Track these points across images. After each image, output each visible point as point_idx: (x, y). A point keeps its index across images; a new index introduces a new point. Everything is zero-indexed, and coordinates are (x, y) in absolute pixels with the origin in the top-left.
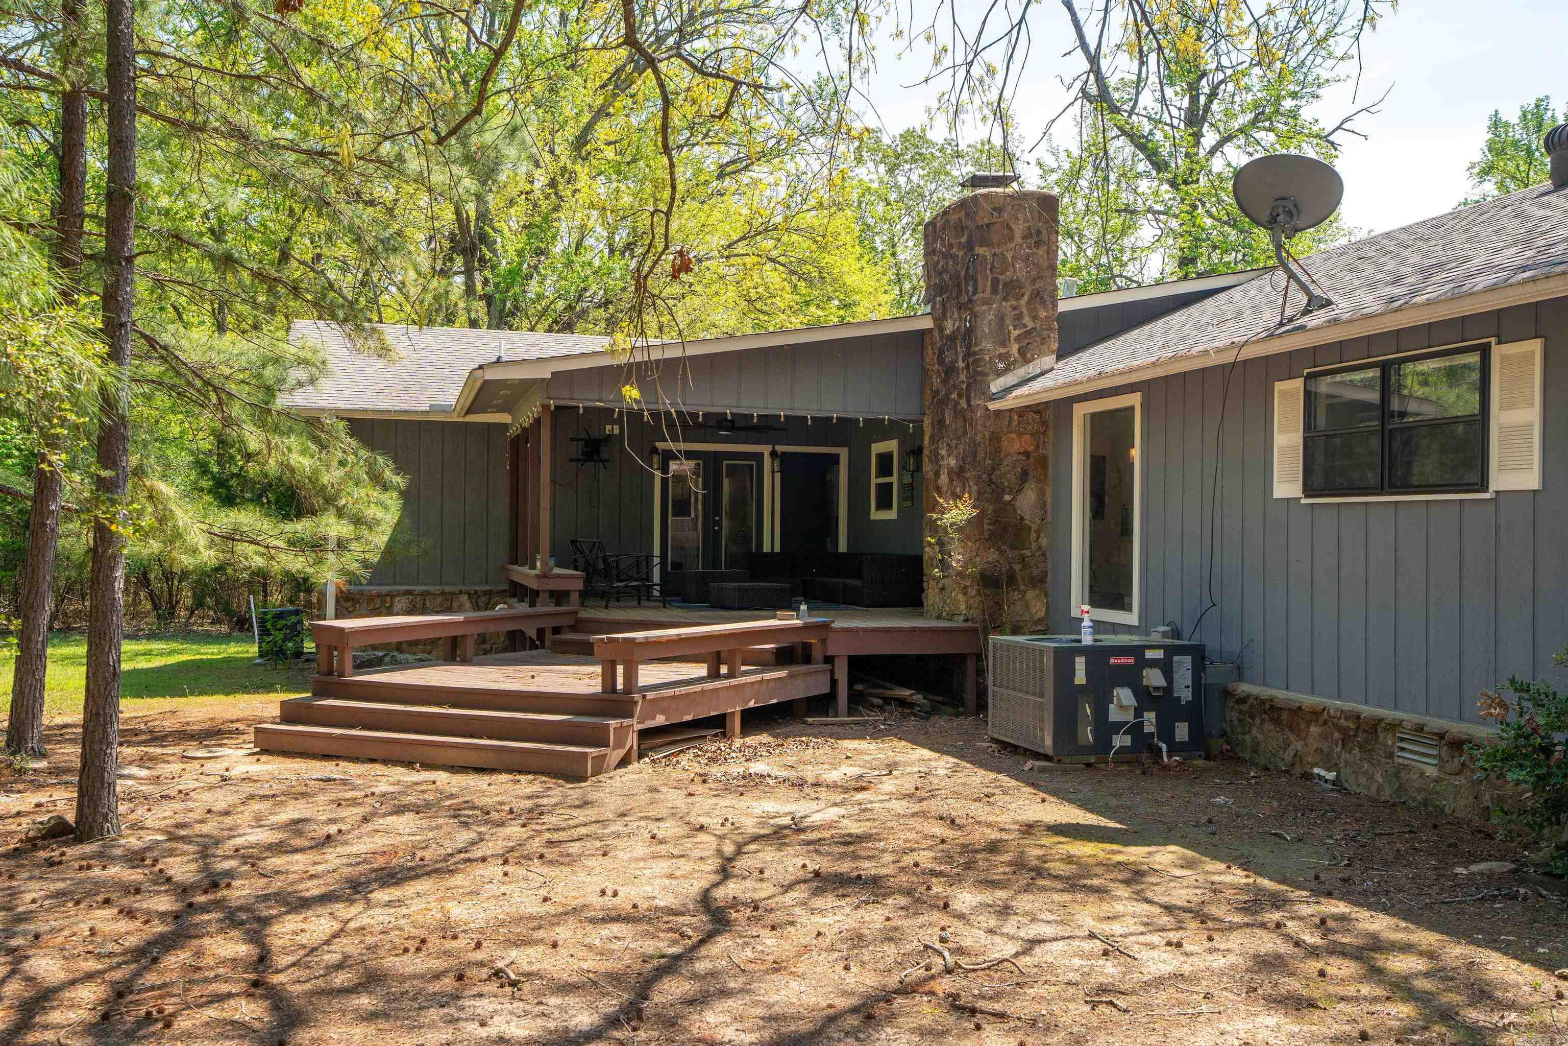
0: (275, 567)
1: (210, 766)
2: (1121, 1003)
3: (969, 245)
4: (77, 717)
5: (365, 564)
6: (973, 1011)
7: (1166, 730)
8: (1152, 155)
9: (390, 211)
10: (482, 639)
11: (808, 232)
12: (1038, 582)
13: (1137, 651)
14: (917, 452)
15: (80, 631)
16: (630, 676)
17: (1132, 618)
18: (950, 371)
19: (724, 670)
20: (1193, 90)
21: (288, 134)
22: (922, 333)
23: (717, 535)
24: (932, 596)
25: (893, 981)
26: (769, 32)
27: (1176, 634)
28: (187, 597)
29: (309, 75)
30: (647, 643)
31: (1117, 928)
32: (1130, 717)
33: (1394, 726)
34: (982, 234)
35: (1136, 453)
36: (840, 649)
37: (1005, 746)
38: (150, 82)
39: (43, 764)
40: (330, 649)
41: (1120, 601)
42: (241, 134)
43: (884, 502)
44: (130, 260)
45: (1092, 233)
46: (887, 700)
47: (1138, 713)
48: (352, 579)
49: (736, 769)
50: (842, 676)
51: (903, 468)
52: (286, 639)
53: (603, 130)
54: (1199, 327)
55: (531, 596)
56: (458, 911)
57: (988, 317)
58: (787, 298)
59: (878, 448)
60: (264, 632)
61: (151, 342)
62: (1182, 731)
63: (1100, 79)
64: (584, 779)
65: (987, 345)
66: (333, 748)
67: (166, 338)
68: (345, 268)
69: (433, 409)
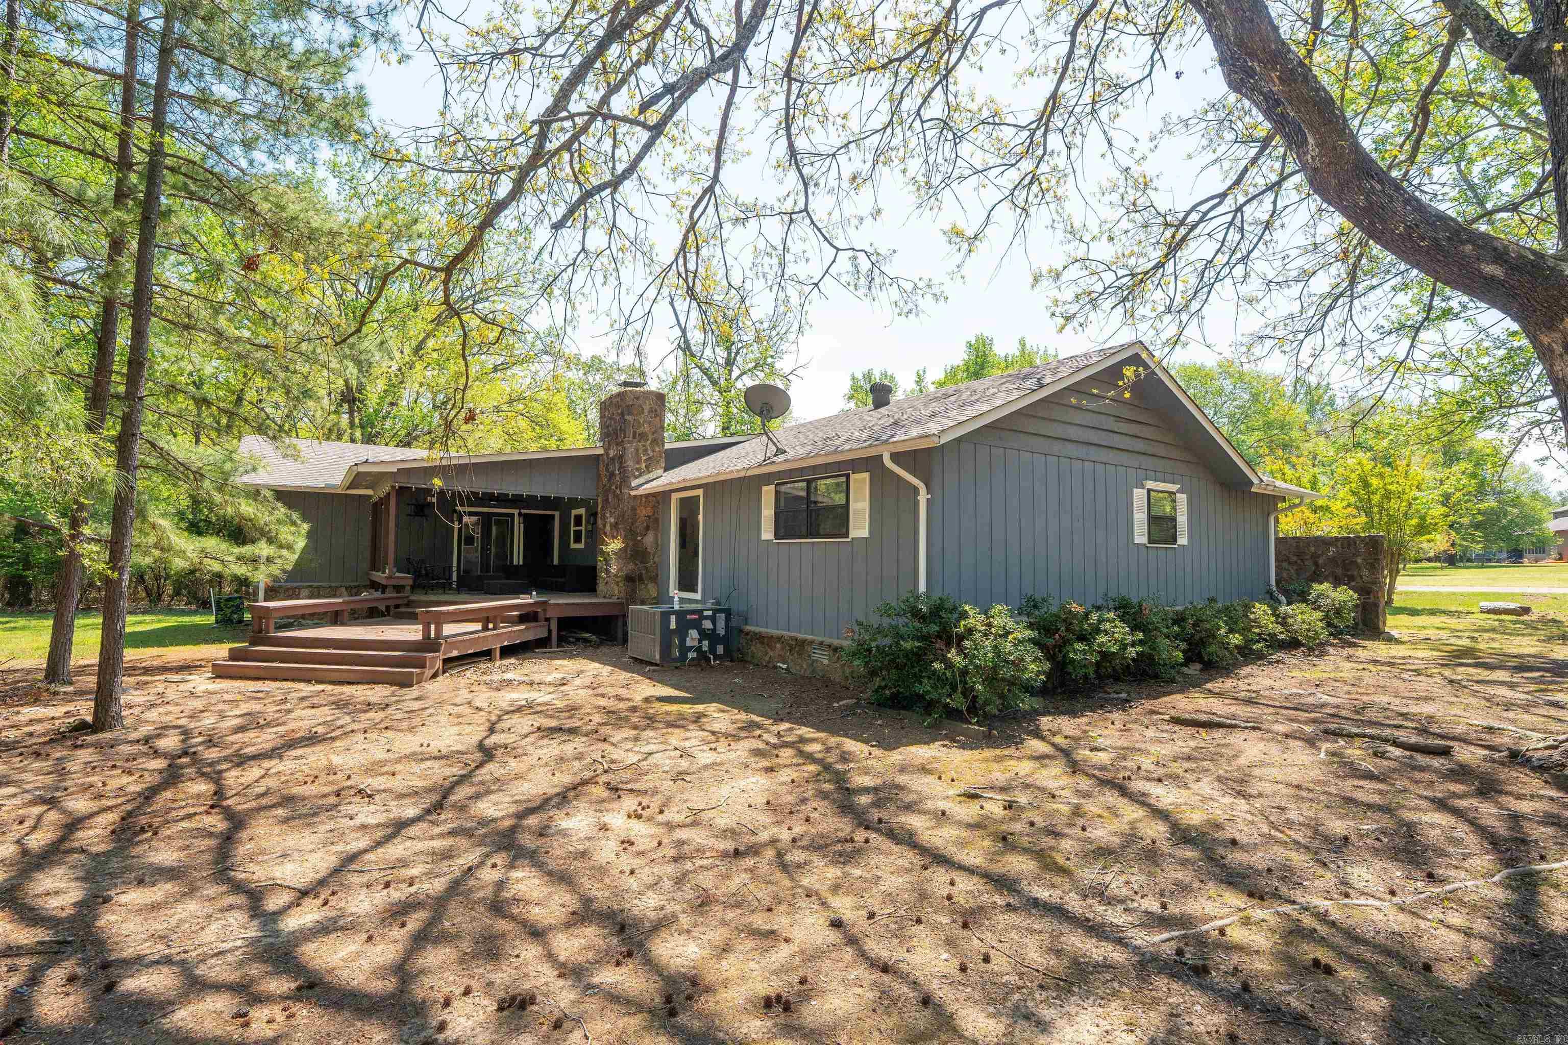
0: (227, 572)
1: (182, 686)
2: (688, 778)
3: (622, 414)
4: (95, 659)
5: (284, 571)
6: (617, 790)
7: (712, 649)
8: (710, 378)
9: (306, 378)
10: (353, 612)
11: (541, 402)
12: (654, 579)
13: (700, 612)
14: (595, 514)
15: (96, 609)
16: (439, 631)
17: (698, 596)
18: (612, 475)
19: (491, 626)
20: (728, 349)
21: (246, 334)
22: (598, 457)
23: (488, 556)
24: (601, 587)
25: (578, 779)
26: (524, 304)
27: (718, 603)
28: (169, 590)
29: (262, 304)
30: (449, 613)
31: (687, 744)
32: (696, 644)
33: (812, 642)
34: (629, 409)
35: (701, 517)
36: (553, 614)
37: (636, 660)
38: (160, 301)
39: (70, 689)
40: (260, 618)
41: (692, 588)
42: (219, 333)
43: (578, 540)
44: (141, 399)
45: (682, 412)
46: (578, 639)
47: (700, 641)
48: (276, 579)
49: (496, 677)
50: (554, 626)
51: (588, 522)
52: (233, 613)
53: (431, 343)
54: (729, 459)
55: (384, 588)
56: (336, 760)
57: (631, 450)
58: (530, 434)
59: (574, 512)
60: (219, 609)
61: (153, 445)
62: (720, 649)
63: (687, 342)
64: (411, 685)
65: (630, 463)
66: (262, 674)
67: (161, 444)
68: (277, 406)
69: (327, 486)
